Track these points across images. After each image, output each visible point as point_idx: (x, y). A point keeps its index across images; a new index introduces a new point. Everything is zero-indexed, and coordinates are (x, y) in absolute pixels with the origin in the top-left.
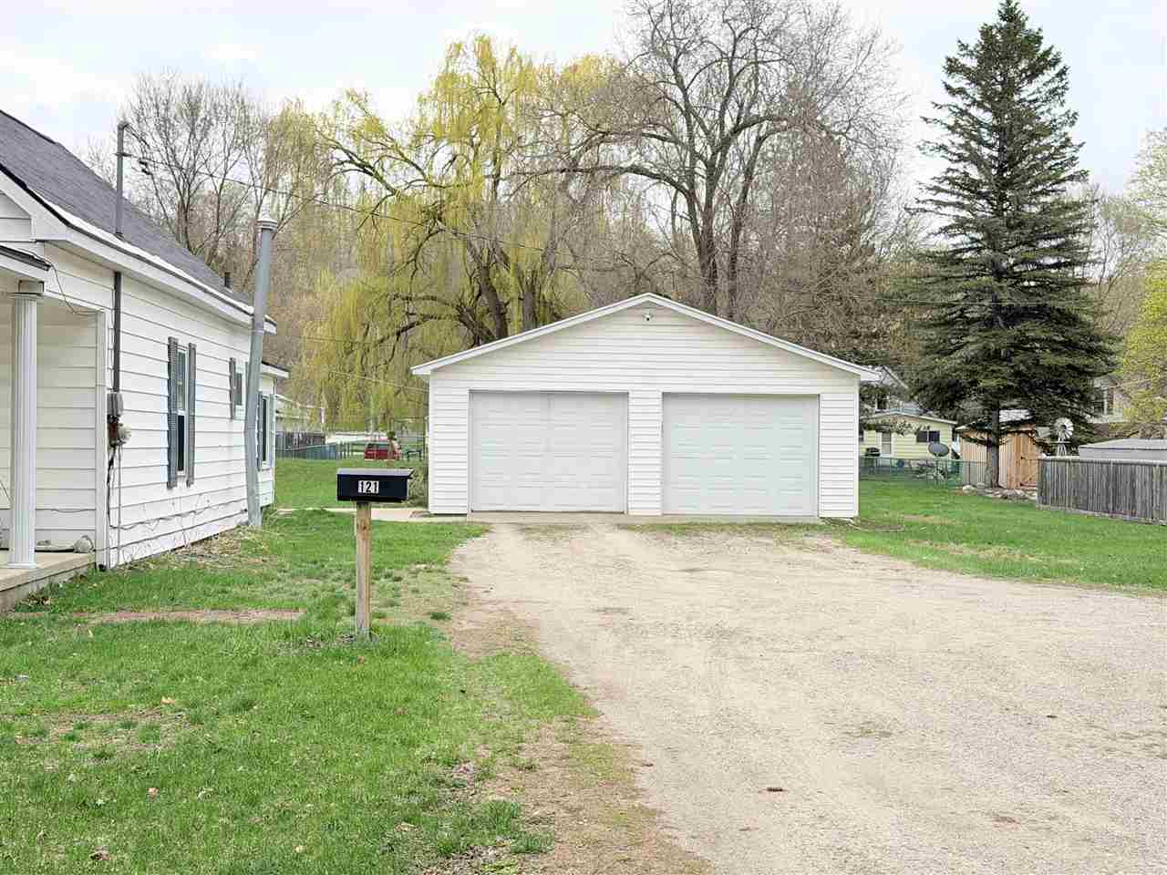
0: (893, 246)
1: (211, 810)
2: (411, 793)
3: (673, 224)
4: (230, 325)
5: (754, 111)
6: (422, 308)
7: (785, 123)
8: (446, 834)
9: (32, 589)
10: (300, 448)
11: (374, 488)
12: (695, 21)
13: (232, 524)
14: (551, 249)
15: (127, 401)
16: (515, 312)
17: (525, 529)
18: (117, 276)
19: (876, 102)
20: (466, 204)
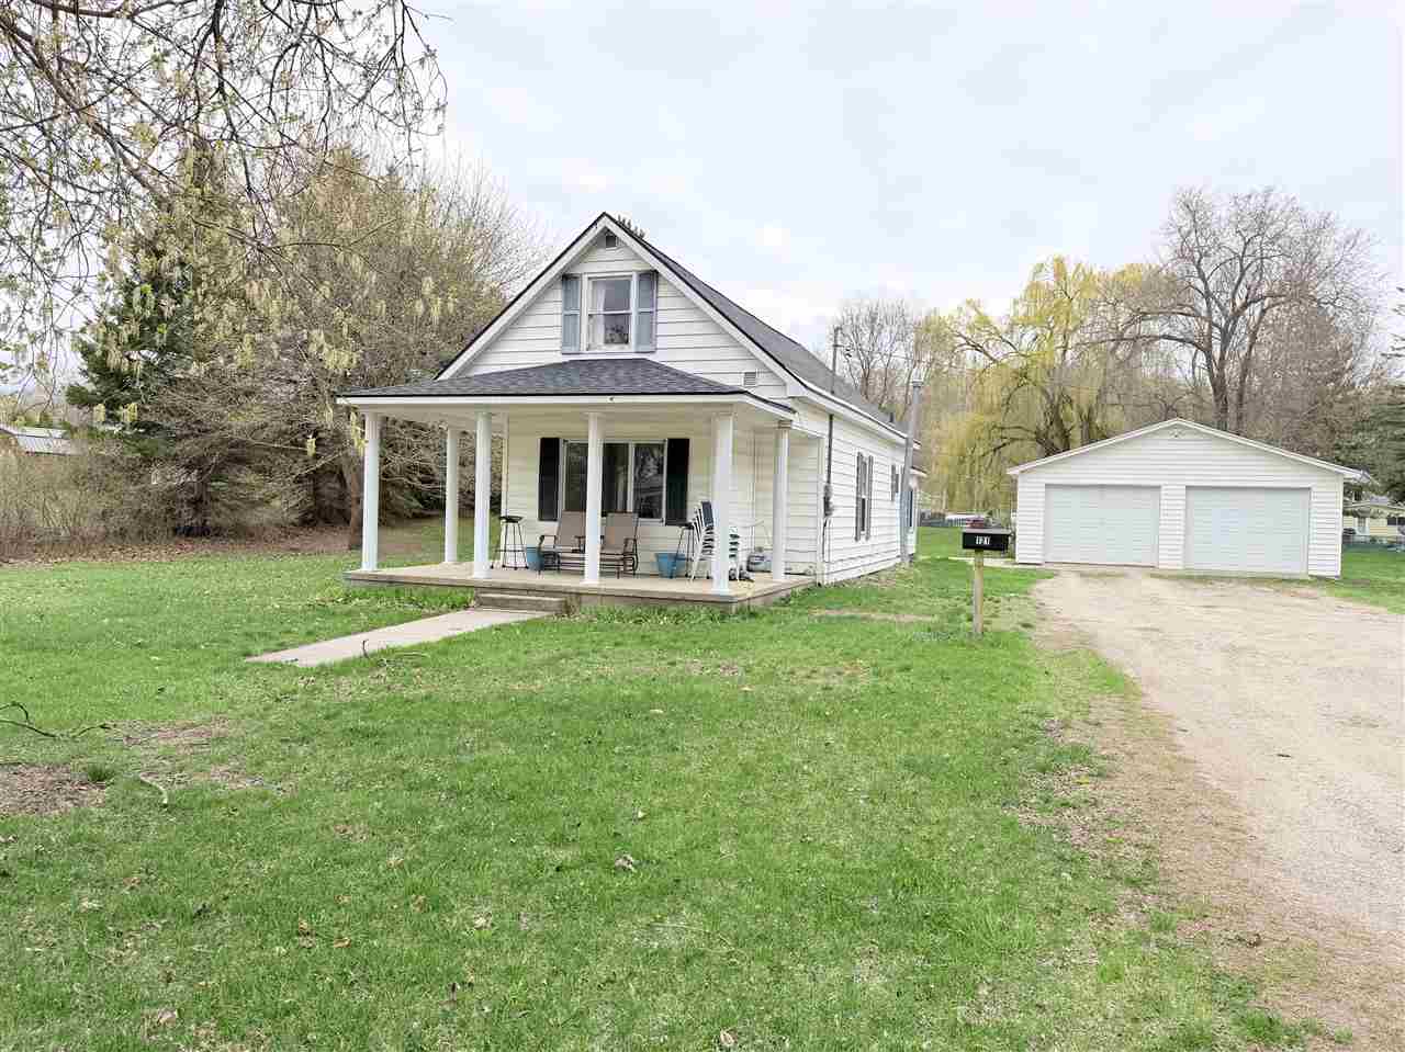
0: (1370, 383)
1: (891, 727)
2: (1016, 731)
3: (1194, 373)
4: (894, 445)
5: (1259, 292)
6: (1011, 433)
7: (1283, 299)
8: (1041, 759)
9: (783, 595)
10: (931, 521)
11: (986, 542)
12: (1214, 235)
13: (892, 564)
14: (1101, 394)
15: (835, 489)
16: (1076, 434)
17: (1083, 575)
18: (831, 417)
19: (1358, 280)
20: (1044, 366)
